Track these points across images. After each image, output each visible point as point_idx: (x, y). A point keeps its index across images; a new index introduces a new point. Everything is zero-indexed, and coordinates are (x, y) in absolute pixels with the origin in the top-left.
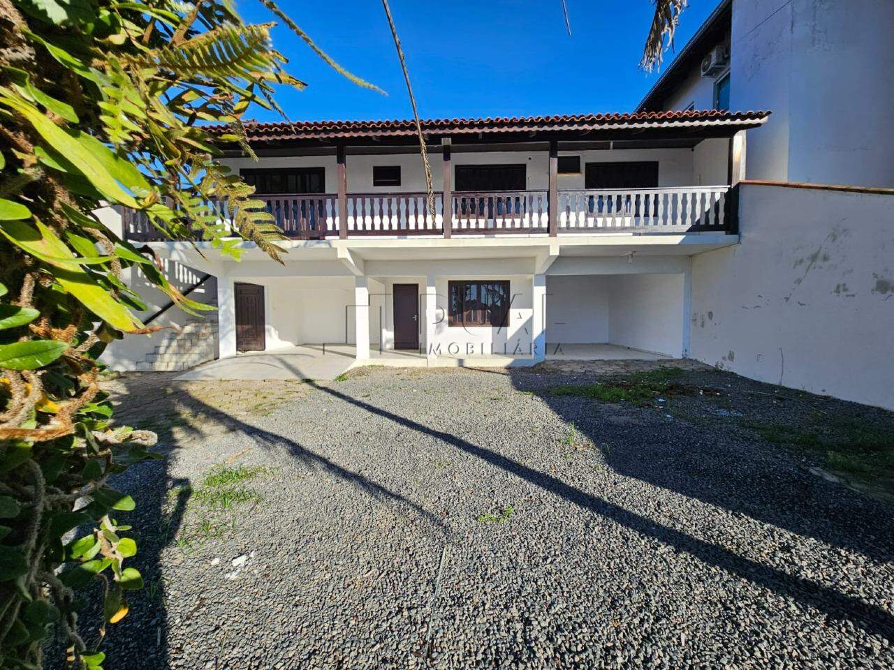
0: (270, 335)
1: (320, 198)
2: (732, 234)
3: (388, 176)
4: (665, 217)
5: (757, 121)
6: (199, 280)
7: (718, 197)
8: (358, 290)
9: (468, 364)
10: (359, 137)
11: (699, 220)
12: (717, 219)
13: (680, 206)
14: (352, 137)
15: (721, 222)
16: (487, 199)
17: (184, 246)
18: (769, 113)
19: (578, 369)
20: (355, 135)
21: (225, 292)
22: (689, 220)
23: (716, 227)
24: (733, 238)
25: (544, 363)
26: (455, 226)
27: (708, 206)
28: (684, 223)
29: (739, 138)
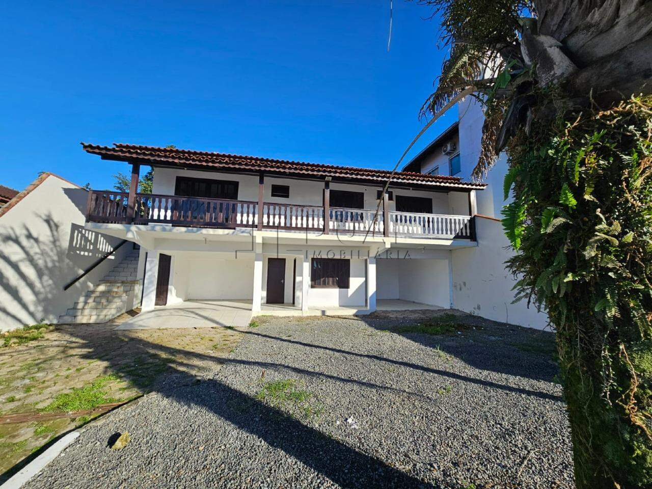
0: (171, 294)
1: (234, 202)
2: (474, 241)
3: (281, 191)
4: (442, 231)
5: (482, 187)
6: (112, 250)
7: (466, 222)
8: (256, 263)
9: (327, 313)
10: (280, 171)
11: (458, 233)
12: (466, 233)
13: (449, 225)
14: (275, 171)
15: (468, 234)
16: (350, 213)
17: (139, 229)
18: (487, 185)
19: (400, 316)
20: (277, 170)
21: (152, 261)
22: (453, 232)
23: (466, 237)
24: (474, 243)
25: (376, 312)
26: (331, 227)
27: (462, 226)
28: (451, 234)
29: (473, 194)
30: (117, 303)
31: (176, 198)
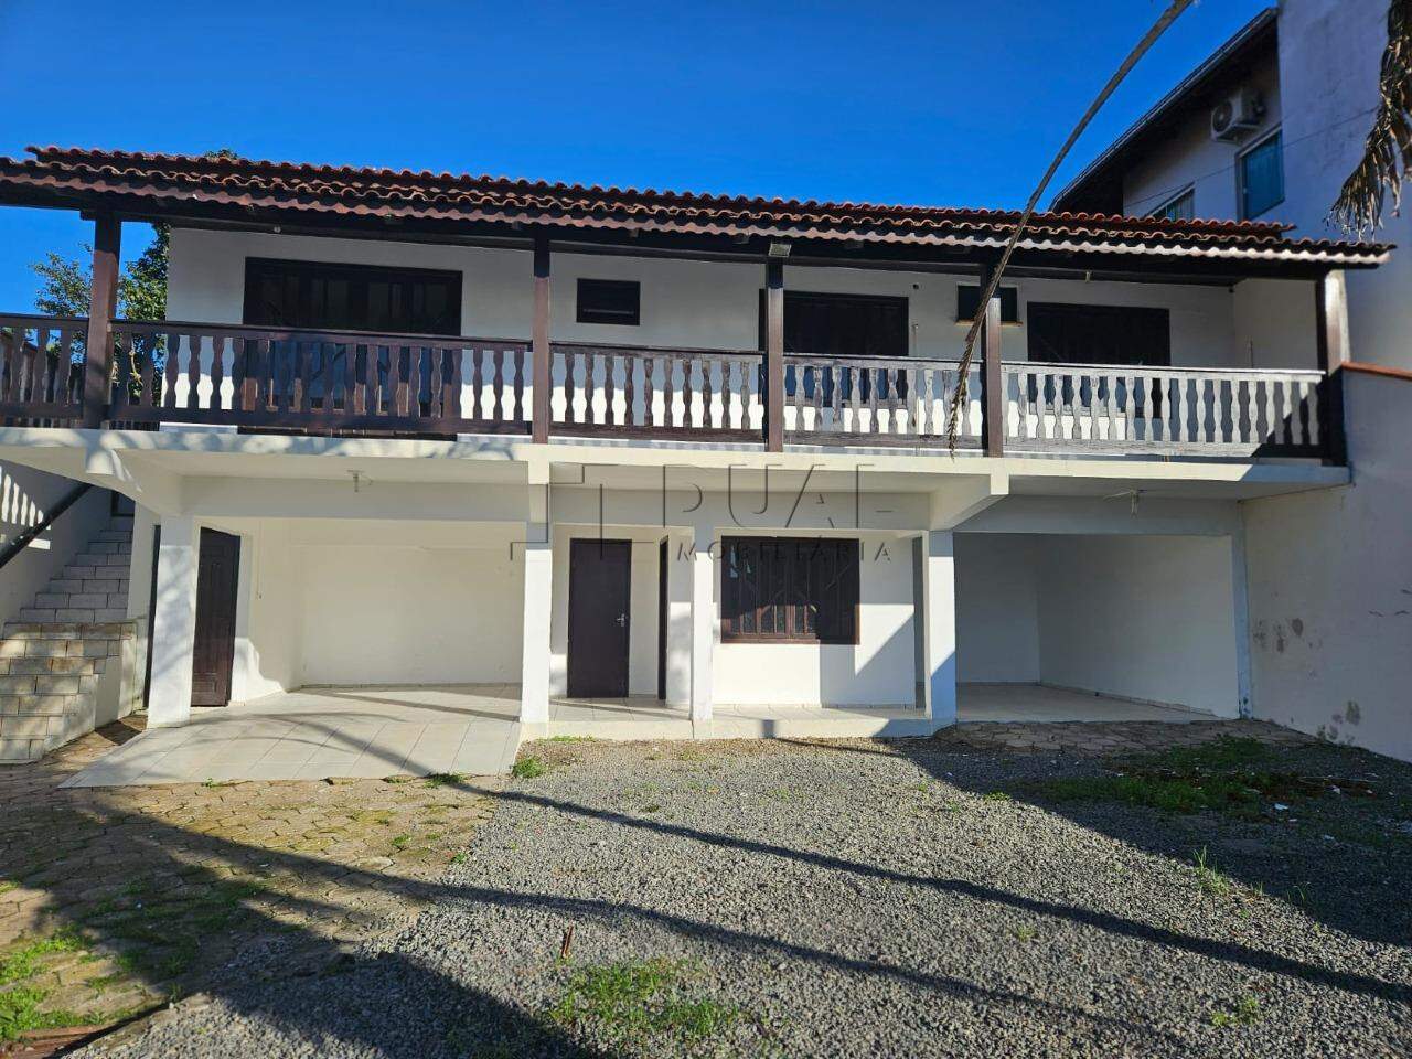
0: (245, 666)
1: (449, 345)
2: (1336, 464)
3: (608, 302)
4: (1210, 428)
5: (1372, 258)
6: (42, 517)
7: (1304, 391)
8: (530, 554)
9: (782, 731)
10: (605, 229)
11: (1272, 435)
12: (1305, 434)
13: (1236, 406)
14: (588, 228)
15: (1314, 440)
16: (858, 374)
18: (1392, 247)
19: (1046, 742)
20: (597, 224)
21: (178, 555)
22: (1254, 434)
23: (1305, 451)
24: (1337, 473)
25: (955, 727)
26: (791, 425)
27: (1287, 410)
28: (1245, 439)
29: (1334, 285)
30: (68, 697)
31: (248, 335)
